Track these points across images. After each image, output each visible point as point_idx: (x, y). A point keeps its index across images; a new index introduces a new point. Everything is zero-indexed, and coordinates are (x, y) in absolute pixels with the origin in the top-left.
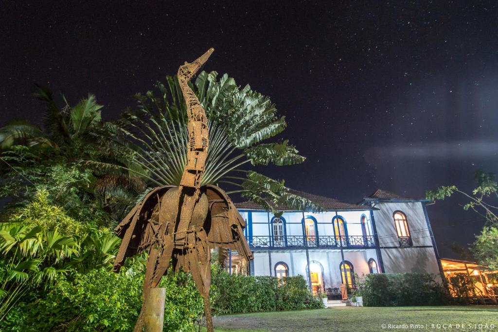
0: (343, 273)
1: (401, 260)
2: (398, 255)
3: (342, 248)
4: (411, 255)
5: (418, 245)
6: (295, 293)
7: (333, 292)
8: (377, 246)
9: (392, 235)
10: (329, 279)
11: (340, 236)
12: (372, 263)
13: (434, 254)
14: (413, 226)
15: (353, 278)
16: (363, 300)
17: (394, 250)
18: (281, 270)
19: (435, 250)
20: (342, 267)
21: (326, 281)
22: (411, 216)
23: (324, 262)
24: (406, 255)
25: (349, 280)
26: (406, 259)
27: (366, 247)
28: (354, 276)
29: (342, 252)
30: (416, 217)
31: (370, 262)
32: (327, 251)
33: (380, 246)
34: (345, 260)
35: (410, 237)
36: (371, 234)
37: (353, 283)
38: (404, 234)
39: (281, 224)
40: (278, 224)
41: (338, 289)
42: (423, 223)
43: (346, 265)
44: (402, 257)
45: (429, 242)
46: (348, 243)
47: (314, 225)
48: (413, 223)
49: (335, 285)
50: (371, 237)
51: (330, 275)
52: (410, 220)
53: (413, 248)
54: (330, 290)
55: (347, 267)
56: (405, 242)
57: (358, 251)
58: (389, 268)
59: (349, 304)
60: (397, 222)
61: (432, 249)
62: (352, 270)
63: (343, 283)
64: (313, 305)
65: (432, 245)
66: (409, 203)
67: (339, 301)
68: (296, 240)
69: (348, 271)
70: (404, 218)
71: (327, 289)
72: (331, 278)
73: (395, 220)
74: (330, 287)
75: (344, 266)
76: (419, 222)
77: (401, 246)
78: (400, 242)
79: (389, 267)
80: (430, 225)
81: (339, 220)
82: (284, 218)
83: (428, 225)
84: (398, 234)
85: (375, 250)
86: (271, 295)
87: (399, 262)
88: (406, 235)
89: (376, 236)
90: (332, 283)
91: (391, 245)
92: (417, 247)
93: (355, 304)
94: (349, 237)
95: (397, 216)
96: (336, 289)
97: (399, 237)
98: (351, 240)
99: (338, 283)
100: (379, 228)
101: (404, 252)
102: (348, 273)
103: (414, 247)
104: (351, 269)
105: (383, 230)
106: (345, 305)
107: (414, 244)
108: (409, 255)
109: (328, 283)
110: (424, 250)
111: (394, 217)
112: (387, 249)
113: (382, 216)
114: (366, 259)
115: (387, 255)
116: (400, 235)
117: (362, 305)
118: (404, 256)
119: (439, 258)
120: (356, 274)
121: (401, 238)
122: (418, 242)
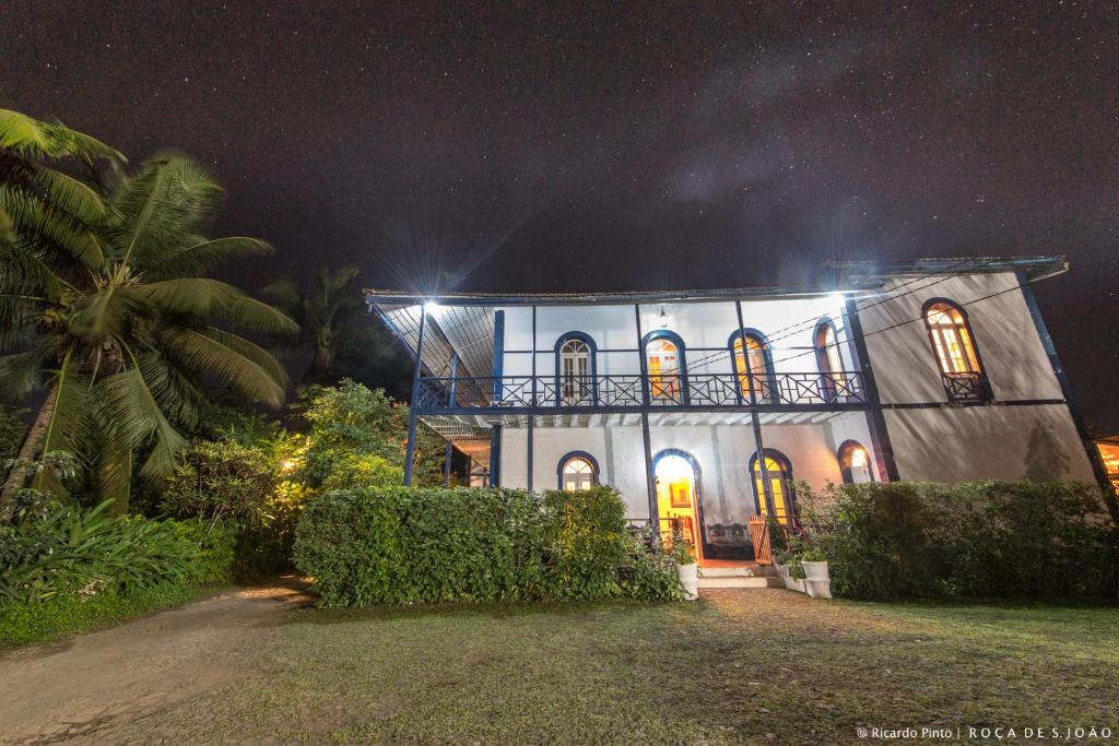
0: (759, 483)
1: (954, 444)
2: (947, 428)
3: (755, 409)
4: (988, 428)
5: (1013, 399)
6: (580, 545)
7: (728, 537)
8: (870, 401)
9: (923, 370)
10: (717, 499)
11: (750, 375)
12: (850, 455)
13: (1072, 425)
14: (990, 343)
15: (790, 496)
16: (832, 574)
17: (929, 414)
18: (578, 473)
19: (1074, 413)
20: (757, 467)
21: (709, 504)
22: (982, 313)
23: (702, 453)
24: (970, 429)
25: (779, 502)
26: (971, 441)
27: (832, 406)
28: (793, 490)
29: (756, 424)
30: (1000, 315)
31: (843, 453)
32: (712, 422)
33: (882, 402)
34: (766, 445)
35: (983, 375)
36: (850, 367)
37: (793, 510)
38: (960, 367)
39: (583, 355)
40: (576, 356)
41: (745, 527)
42: (1026, 333)
43: (768, 462)
44: (958, 435)
45: (1049, 386)
46: (774, 393)
47: (677, 357)
48: (992, 334)
49: (735, 516)
50: (849, 376)
51: (721, 487)
52: (979, 325)
53: (995, 408)
54: (718, 529)
55: (771, 465)
56: (963, 391)
57: (808, 422)
58: (914, 469)
59: (776, 583)
60: (935, 333)
61: (1062, 412)
62: (786, 475)
63: (759, 513)
64: (643, 586)
65: (1060, 396)
66: (975, 278)
67: (742, 570)
68: (612, 386)
69: (776, 477)
70: (959, 320)
71: (710, 528)
72: (722, 497)
73: (929, 327)
74: (719, 521)
75: (763, 463)
76: (1012, 328)
77: (952, 401)
78: (948, 391)
79: (914, 462)
80: (1048, 337)
81: (748, 340)
82: (592, 340)
83: (1042, 338)
84: (940, 365)
85: (862, 413)
86: (497, 551)
87: (950, 450)
88: (963, 369)
89: (866, 373)
90: (724, 510)
91: (919, 399)
92: (1008, 403)
93: (800, 585)
94: (778, 378)
95: (936, 317)
96: (738, 528)
97: (943, 375)
98: (784, 385)
99: (744, 511)
100: (877, 348)
101: (965, 420)
102: (776, 484)
103: (999, 404)
104: (783, 472)
105: (892, 356)
106: (761, 582)
107: (999, 394)
108: (983, 427)
109: (714, 511)
110: (1036, 414)
111: (924, 316)
112: (903, 411)
113: (887, 315)
114: (829, 443)
115: (906, 430)
116: (946, 369)
117: (826, 592)
118: (964, 433)
119: (1089, 437)
120: (803, 484)
121: (952, 379)
122: (1011, 385)
